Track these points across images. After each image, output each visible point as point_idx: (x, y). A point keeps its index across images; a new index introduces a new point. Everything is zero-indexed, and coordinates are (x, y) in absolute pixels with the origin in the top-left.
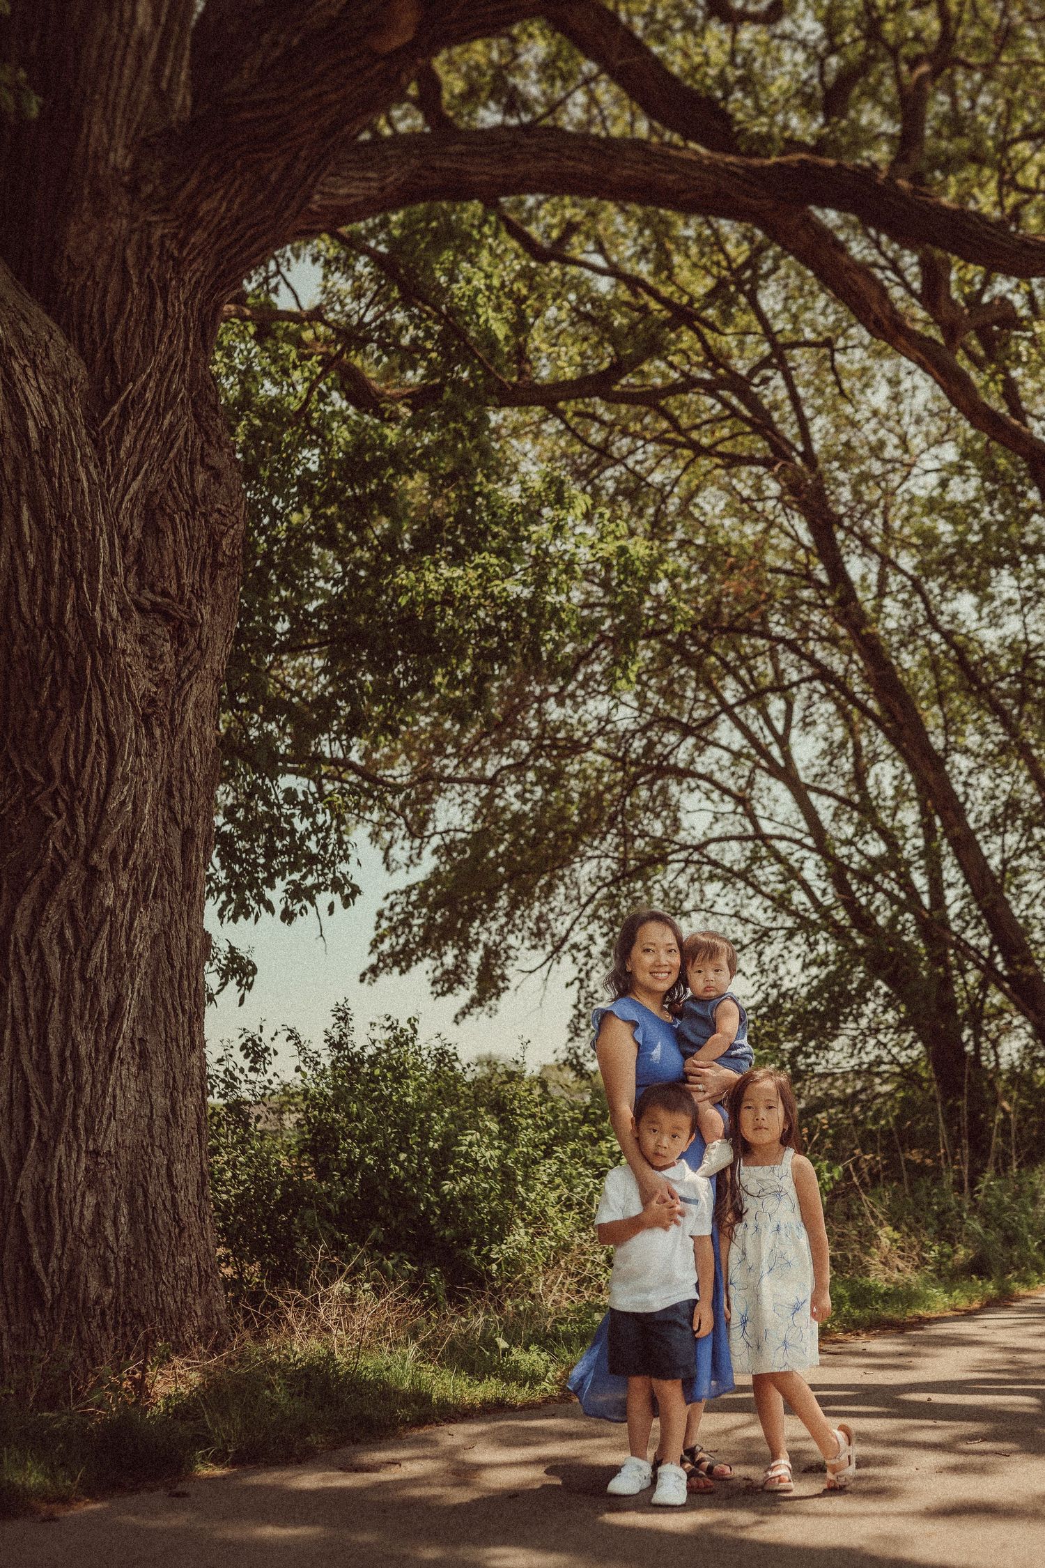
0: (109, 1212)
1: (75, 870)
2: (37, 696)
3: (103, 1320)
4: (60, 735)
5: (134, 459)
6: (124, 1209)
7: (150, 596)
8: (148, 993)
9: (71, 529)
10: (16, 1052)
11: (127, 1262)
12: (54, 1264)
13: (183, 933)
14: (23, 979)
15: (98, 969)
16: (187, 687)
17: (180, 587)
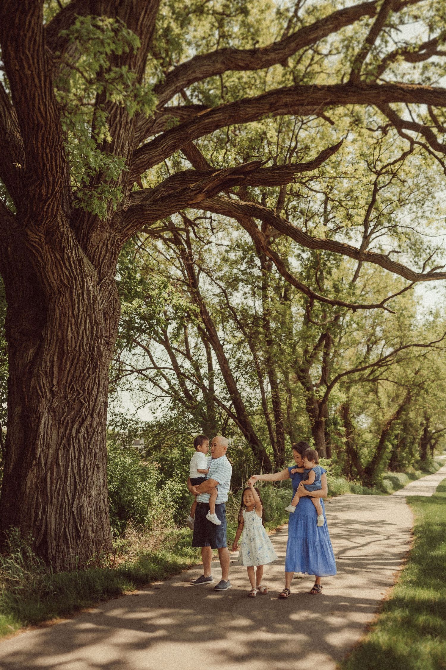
0: (93, 513)
1: (89, 418)
2: (84, 370)
4: (88, 381)
9: (97, 325)
10: (72, 469)
14: (74, 448)
17: (110, 334)
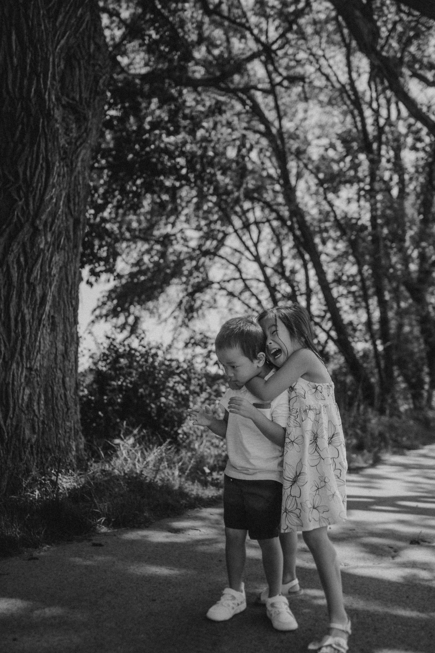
0: (36, 398)
1: (27, 227)
2: (13, 135)
3: (32, 450)
4: (24, 157)
5: (63, 28)
6: (43, 397)
7: (66, 99)
8: (56, 295)
9: (36, 49)
11: (43, 422)
12: (9, 421)
13: (73, 268)
15: (36, 278)
16: (79, 150)
17: (81, 97)
